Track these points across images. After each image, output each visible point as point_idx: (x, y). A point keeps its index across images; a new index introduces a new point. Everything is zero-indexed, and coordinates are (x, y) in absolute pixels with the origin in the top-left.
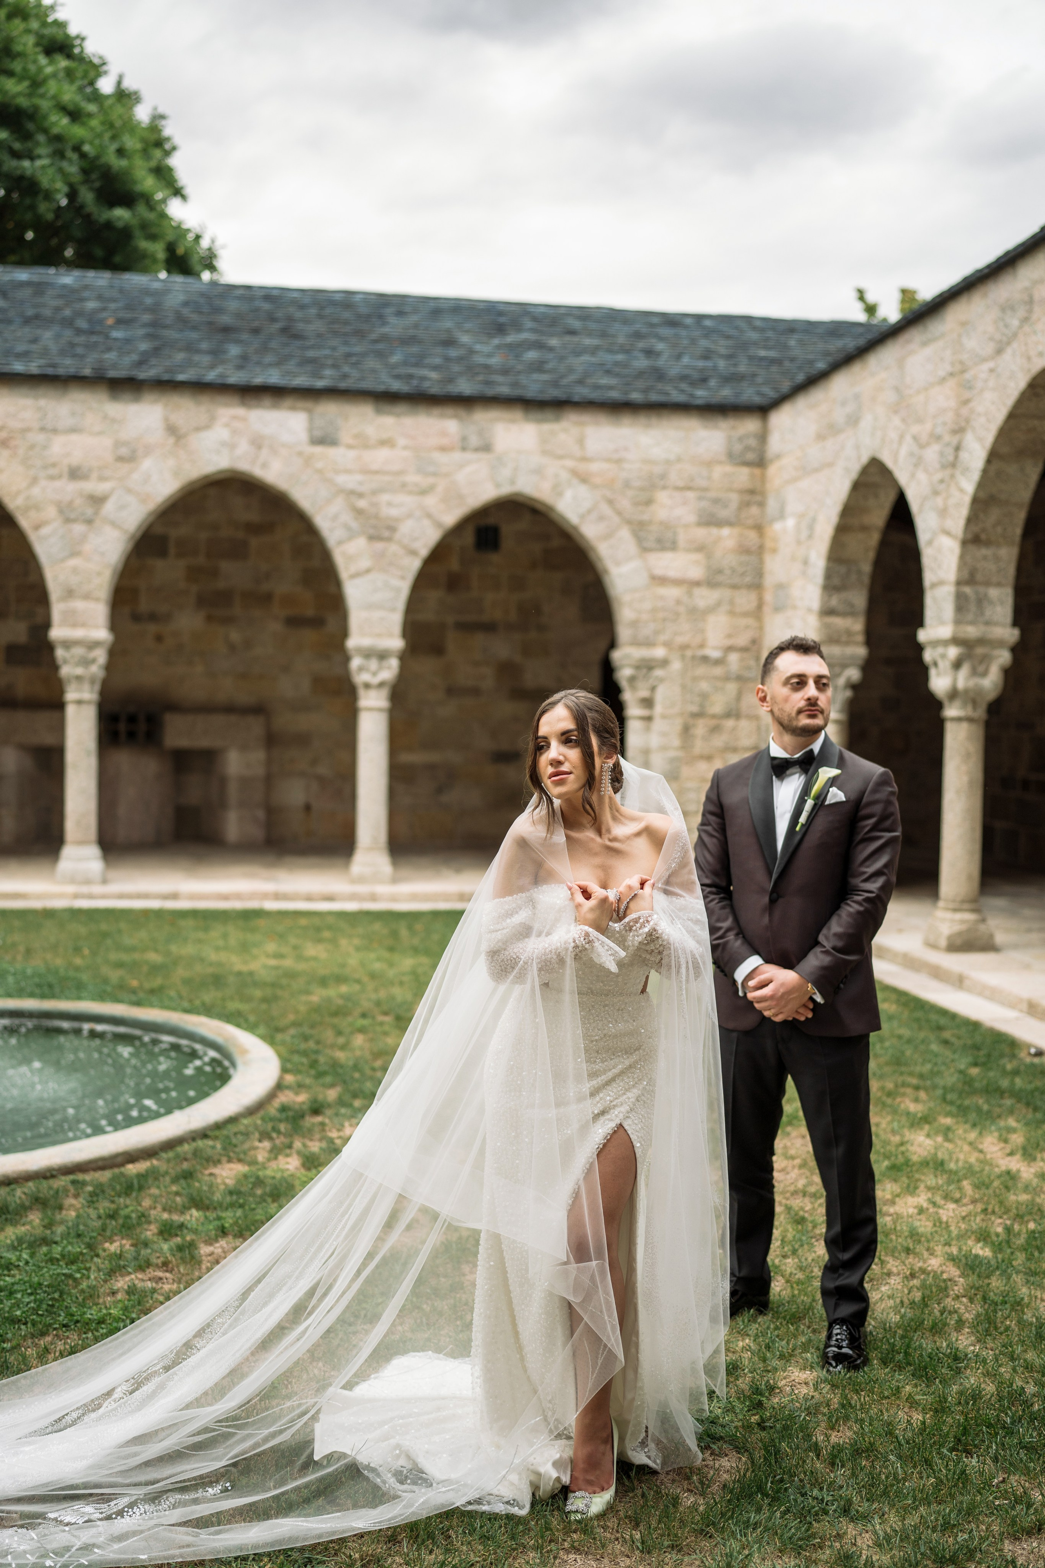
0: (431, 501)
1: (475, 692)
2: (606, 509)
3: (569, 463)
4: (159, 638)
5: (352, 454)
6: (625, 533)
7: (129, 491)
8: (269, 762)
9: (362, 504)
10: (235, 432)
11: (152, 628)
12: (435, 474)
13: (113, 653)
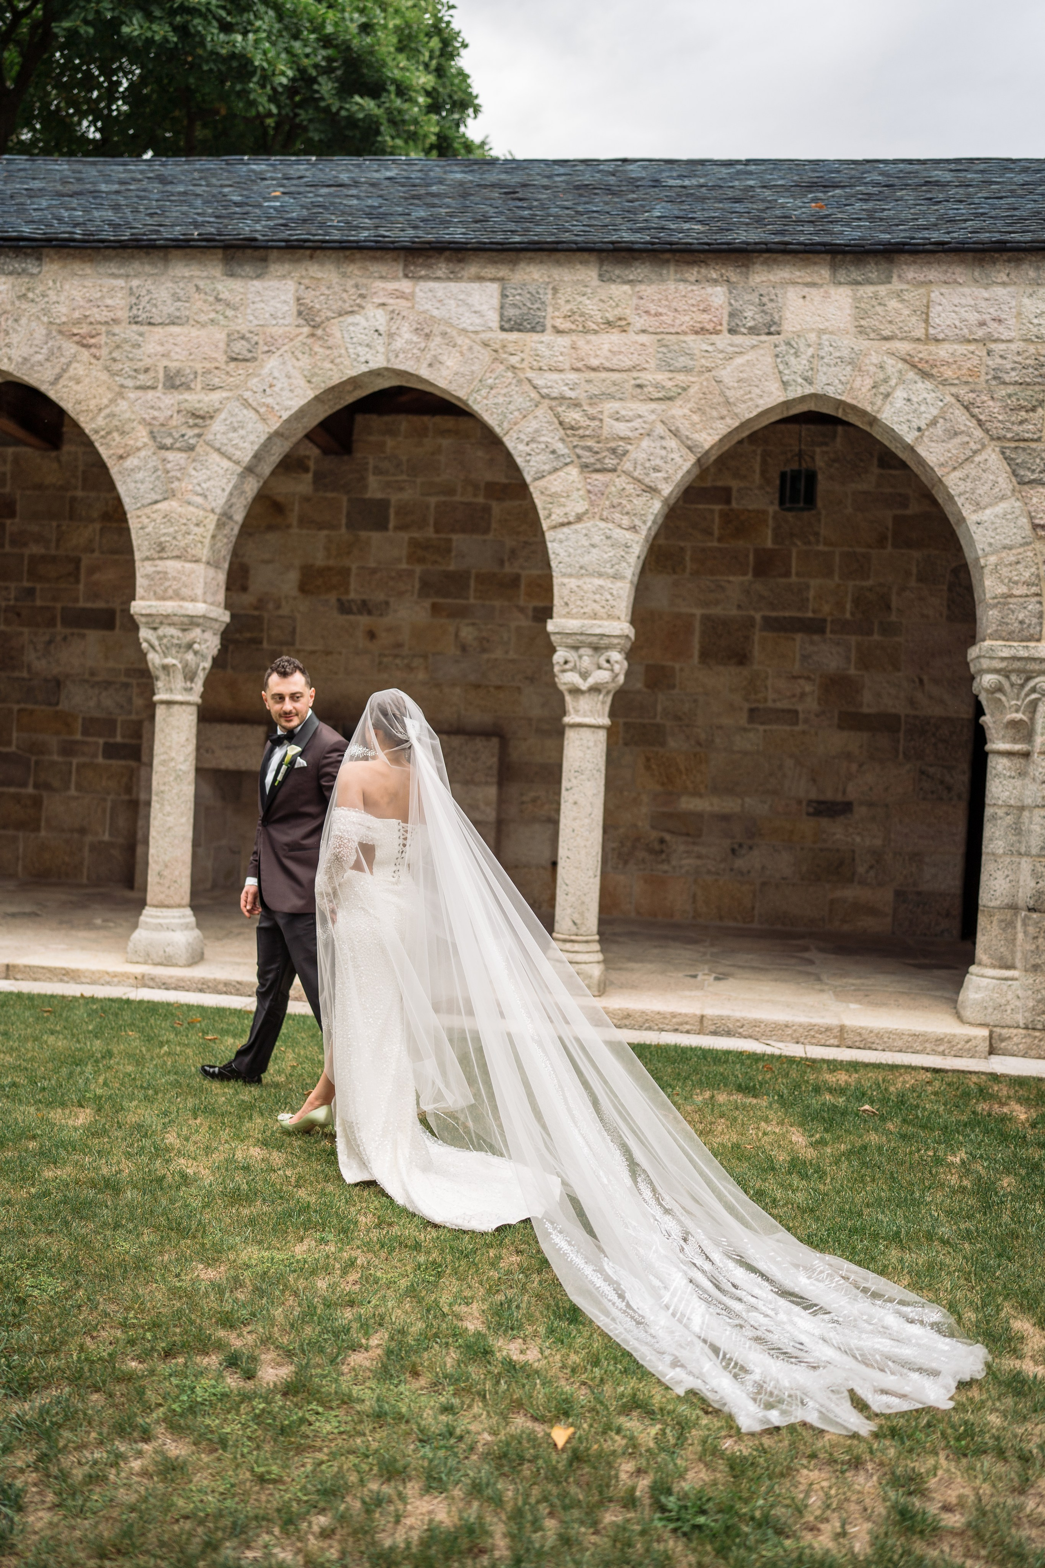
0: (678, 411)
1: (791, 716)
2: (961, 418)
3: (904, 347)
4: (372, 635)
5: (563, 341)
6: (992, 456)
7: (246, 404)
8: (502, 801)
9: (573, 416)
10: (393, 314)
11: (364, 620)
12: (686, 370)
13: (228, 637)
